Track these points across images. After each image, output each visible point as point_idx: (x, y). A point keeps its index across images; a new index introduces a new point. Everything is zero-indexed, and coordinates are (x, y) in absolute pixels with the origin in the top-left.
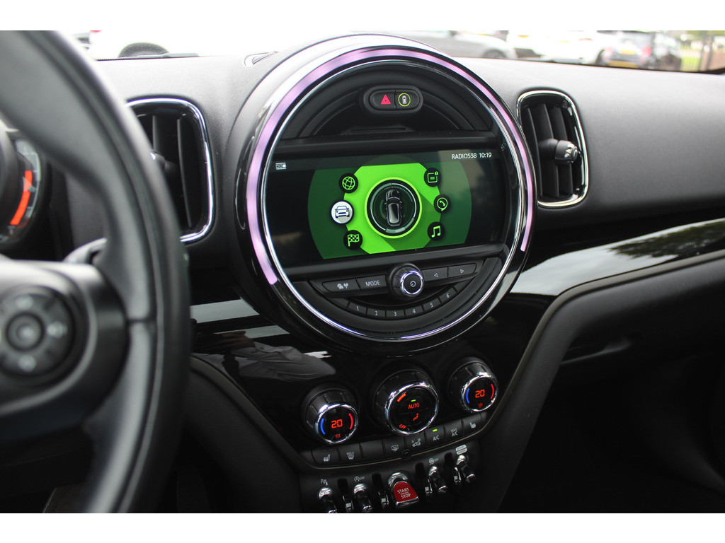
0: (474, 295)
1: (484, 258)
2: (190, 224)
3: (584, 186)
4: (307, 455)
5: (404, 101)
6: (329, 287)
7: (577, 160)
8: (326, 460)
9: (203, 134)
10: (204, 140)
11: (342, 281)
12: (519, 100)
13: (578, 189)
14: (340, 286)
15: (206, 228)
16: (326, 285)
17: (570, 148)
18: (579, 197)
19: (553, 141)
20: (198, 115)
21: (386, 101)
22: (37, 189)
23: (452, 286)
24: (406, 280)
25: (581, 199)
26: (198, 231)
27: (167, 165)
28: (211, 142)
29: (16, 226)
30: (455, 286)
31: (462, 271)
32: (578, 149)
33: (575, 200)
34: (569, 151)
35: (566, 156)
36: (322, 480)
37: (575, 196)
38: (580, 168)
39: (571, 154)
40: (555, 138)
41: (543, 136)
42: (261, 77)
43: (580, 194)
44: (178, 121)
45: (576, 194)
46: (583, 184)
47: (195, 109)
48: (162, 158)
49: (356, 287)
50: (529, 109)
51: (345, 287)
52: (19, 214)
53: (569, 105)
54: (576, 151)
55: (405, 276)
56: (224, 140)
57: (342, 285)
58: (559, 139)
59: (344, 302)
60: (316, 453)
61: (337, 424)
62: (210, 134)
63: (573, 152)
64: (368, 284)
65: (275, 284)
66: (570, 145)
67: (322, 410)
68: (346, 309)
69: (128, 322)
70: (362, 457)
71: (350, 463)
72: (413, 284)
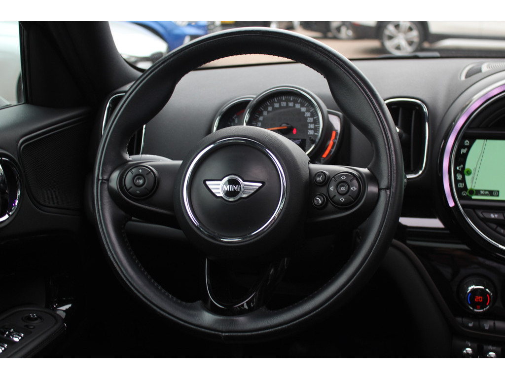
2: (412, 168)
4: (459, 319)
6: (486, 215)
8: (470, 325)
11: (494, 213)
14: (492, 216)
15: (420, 172)
16: (484, 214)
20: (425, 110)
22: (337, 141)
26: (416, 172)
27: (404, 135)
29: (325, 158)
36: (467, 342)
44: (414, 112)
47: (424, 106)
48: (402, 131)
49: (502, 218)
51: (495, 217)
52: (327, 152)
56: (438, 124)
57: (494, 215)
59: (494, 226)
60: (465, 320)
61: (478, 298)
65: (453, 207)
67: (470, 288)
68: (495, 230)
69: (380, 190)
70: (493, 330)
71: (486, 331)
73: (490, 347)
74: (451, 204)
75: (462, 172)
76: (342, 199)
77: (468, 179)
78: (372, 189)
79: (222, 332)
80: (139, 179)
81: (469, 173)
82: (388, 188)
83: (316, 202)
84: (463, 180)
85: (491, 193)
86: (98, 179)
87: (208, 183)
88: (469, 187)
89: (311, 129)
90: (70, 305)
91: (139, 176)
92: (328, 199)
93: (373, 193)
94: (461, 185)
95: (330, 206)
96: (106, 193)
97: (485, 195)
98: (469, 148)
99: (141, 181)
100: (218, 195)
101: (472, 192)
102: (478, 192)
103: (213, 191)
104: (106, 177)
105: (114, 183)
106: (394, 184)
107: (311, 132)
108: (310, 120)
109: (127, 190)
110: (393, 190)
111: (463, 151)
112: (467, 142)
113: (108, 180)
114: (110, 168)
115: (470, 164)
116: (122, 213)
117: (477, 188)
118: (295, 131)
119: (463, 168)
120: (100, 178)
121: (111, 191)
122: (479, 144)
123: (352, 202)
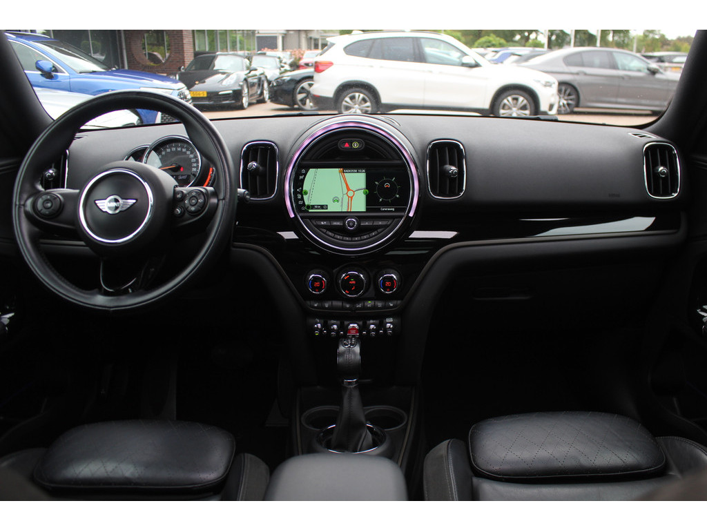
1: (394, 218)
2: (268, 193)
4: (308, 302)
5: (356, 145)
6: (318, 223)
8: (316, 305)
9: (277, 156)
10: (277, 160)
11: (323, 221)
14: (322, 223)
15: (274, 195)
17: (451, 170)
19: (447, 166)
20: (276, 147)
21: (347, 145)
23: (376, 230)
24: (348, 222)
25: (459, 196)
26: (271, 195)
27: (261, 168)
28: (280, 160)
30: (378, 230)
31: (380, 223)
36: (316, 319)
38: (463, 180)
40: (450, 164)
44: (269, 151)
48: (258, 165)
49: (330, 224)
51: (324, 224)
55: (348, 220)
56: (285, 159)
59: (325, 230)
60: (312, 303)
61: (317, 284)
62: (279, 157)
64: (335, 223)
65: (293, 218)
66: (453, 168)
67: (311, 277)
68: (325, 233)
69: (218, 200)
70: (331, 308)
71: (326, 308)
72: (351, 224)
73: (333, 322)
74: (292, 215)
75: (301, 193)
76: (193, 209)
77: (305, 197)
78: (214, 201)
79: (111, 308)
80: (48, 203)
81: (306, 193)
82: (224, 199)
83: (176, 212)
84: (302, 199)
85: (322, 207)
86: (16, 205)
87: (97, 202)
88: (306, 204)
89: (194, 167)
90: (13, 314)
91: (47, 201)
92: (185, 210)
93: (214, 204)
94: (301, 202)
95: (187, 215)
96: (23, 215)
97: (318, 209)
98: (305, 175)
99: (49, 205)
100: (104, 210)
101: (309, 207)
102: (313, 207)
103: (101, 207)
104: (22, 203)
105: (29, 207)
106: (228, 196)
107: (194, 169)
108: (194, 160)
109: (39, 212)
110: (227, 200)
111: (301, 177)
112: (303, 171)
113: (24, 205)
114: (25, 196)
115: (306, 187)
116: (37, 229)
117: (312, 203)
118: (182, 169)
119: (302, 190)
120: (18, 203)
121: (27, 214)
122: (312, 171)
123: (199, 211)
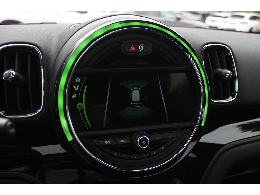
0: (177, 148)
1: (182, 129)
2: (32, 107)
3: (236, 92)
5: (142, 48)
7: (232, 79)
9: (41, 62)
10: (41, 65)
12: (203, 48)
13: (232, 94)
14: (106, 142)
15: (39, 110)
16: (99, 141)
17: (229, 73)
18: (232, 98)
19: (220, 69)
21: (132, 48)
23: (165, 143)
24: (140, 140)
25: (233, 99)
26: (36, 111)
27: (21, 77)
28: (44, 66)
30: (167, 143)
31: (170, 136)
32: (233, 74)
33: (231, 99)
34: (228, 74)
35: (227, 77)
37: (230, 97)
38: (234, 83)
39: (229, 76)
40: (221, 68)
41: (215, 67)
42: (71, 35)
43: (233, 96)
44: (29, 56)
45: (231, 96)
46: (235, 91)
49: (115, 143)
50: (208, 53)
51: (108, 143)
53: (229, 51)
54: (232, 74)
55: (140, 138)
56: (52, 66)
57: (108, 142)
58: (223, 68)
59: (108, 150)
62: (44, 63)
63: (230, 75)
64: (121, 142)
65: (72, 141)
66: (229, 72)
68: (110, 154)
72: (144, 143)
74: (70, 138)
112: (78, 80)
